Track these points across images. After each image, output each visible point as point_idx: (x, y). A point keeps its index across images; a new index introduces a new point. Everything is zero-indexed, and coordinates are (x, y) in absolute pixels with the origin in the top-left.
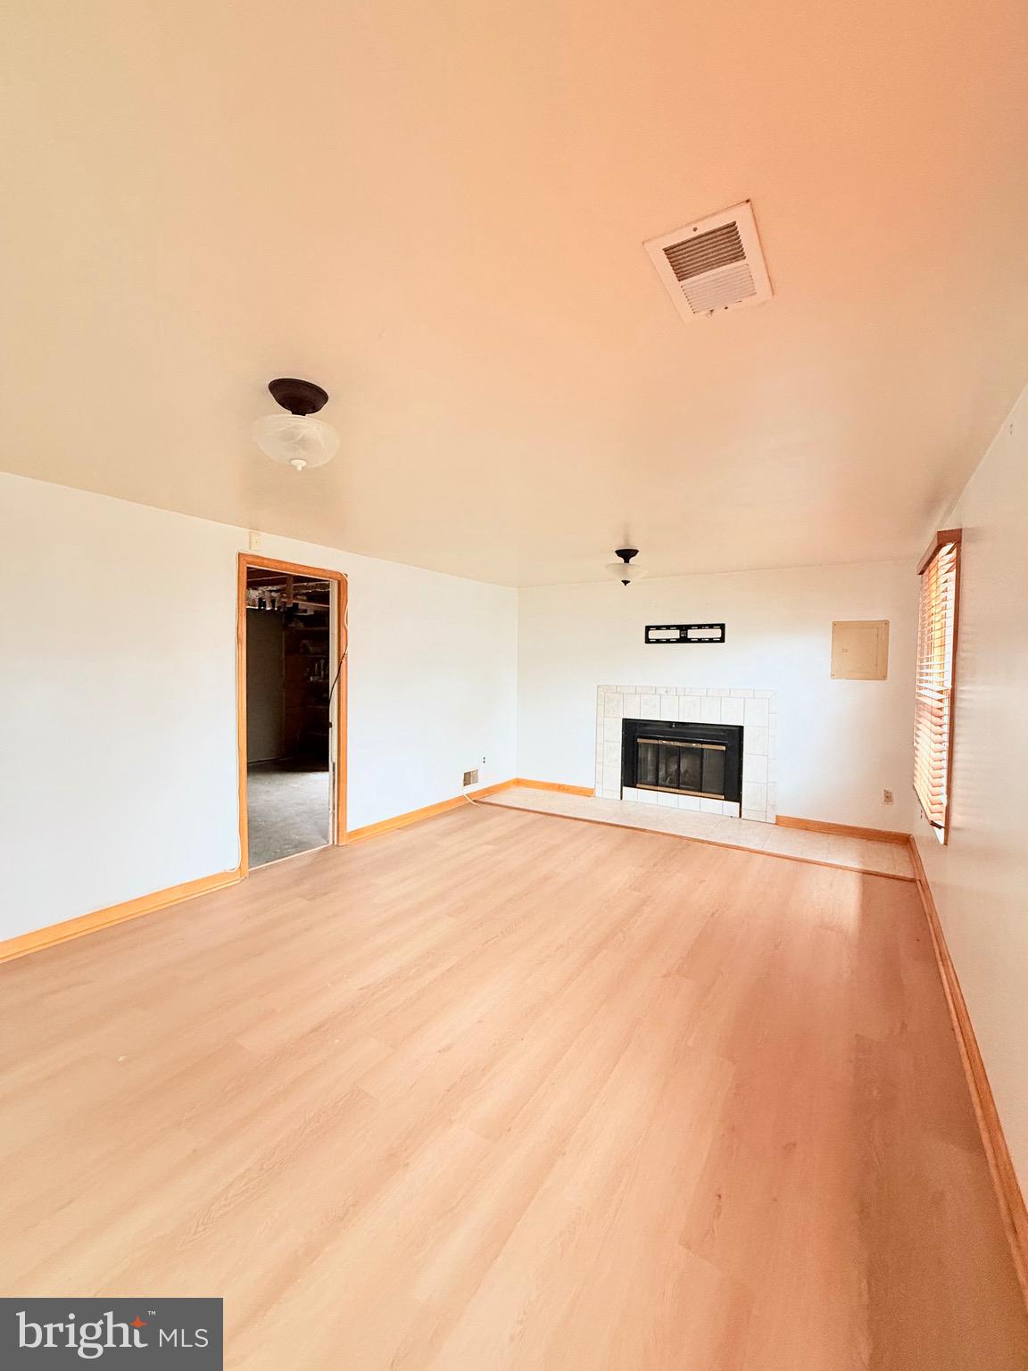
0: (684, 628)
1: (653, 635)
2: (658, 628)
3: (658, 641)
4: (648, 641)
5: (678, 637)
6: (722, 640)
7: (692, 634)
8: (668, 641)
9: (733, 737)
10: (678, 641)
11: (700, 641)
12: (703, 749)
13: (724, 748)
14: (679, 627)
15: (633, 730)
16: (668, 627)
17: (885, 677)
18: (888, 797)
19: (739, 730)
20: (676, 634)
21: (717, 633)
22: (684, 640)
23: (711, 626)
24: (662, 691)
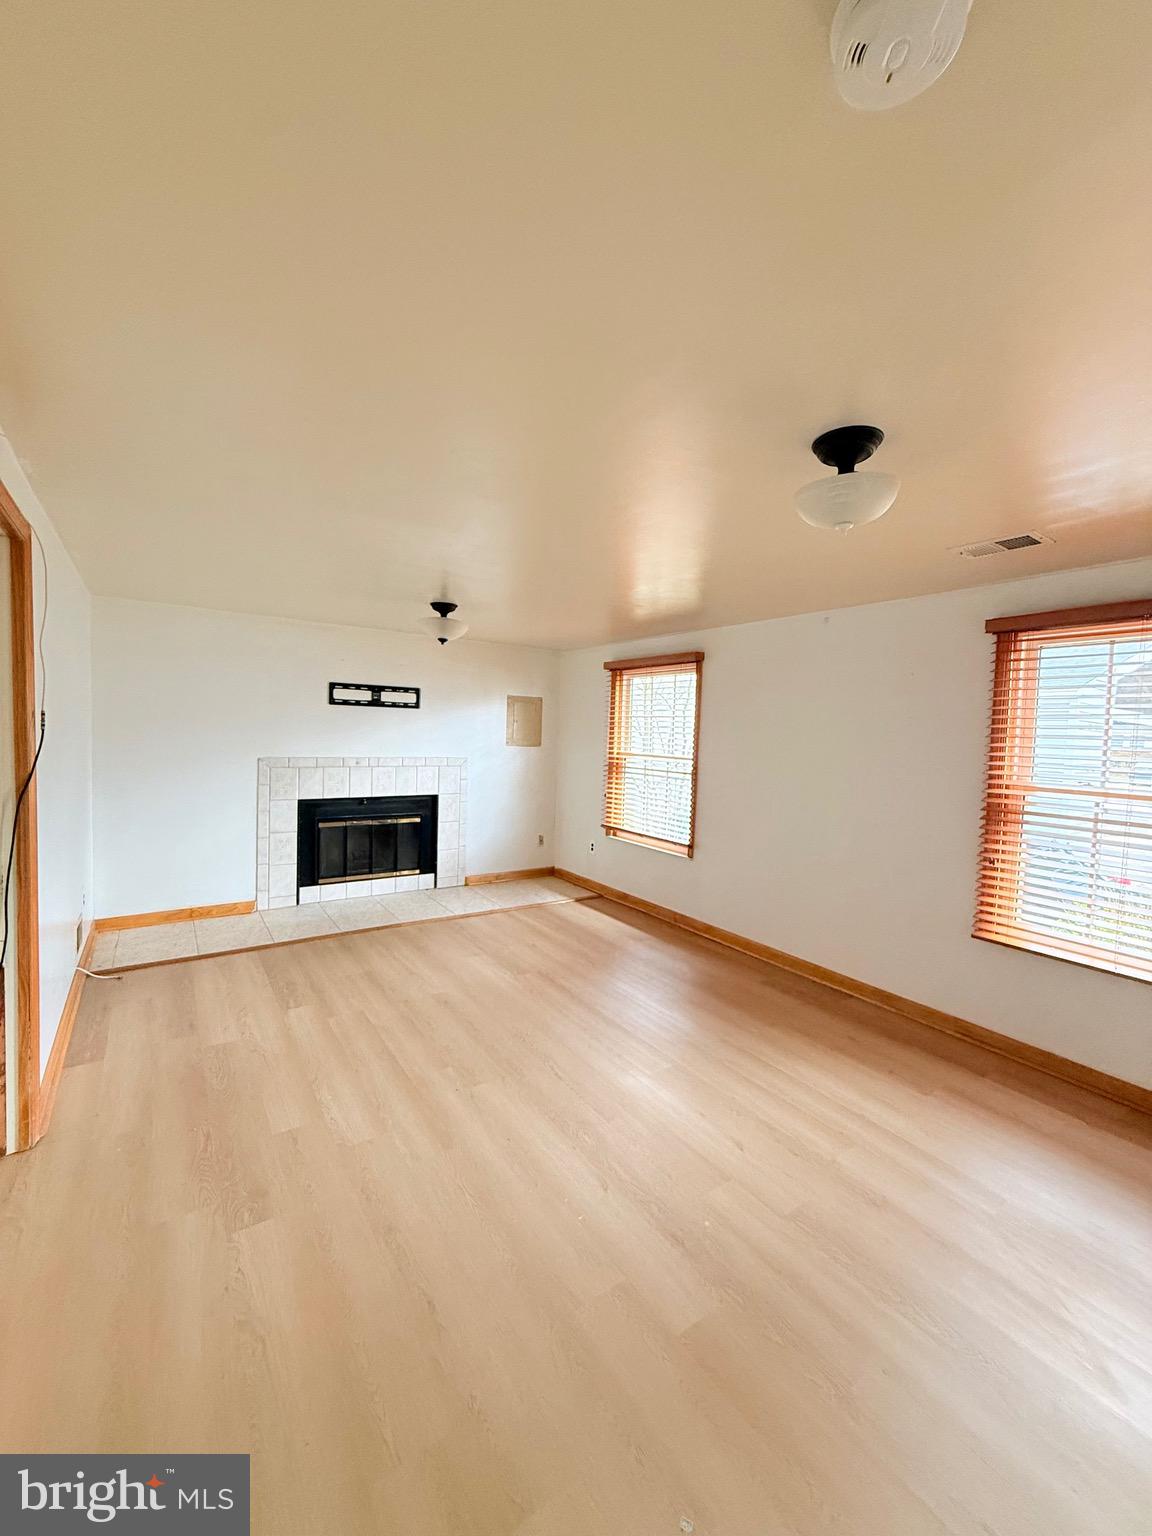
0: (377, 690)
1: (339, 694)
2: (346, 686)
3: (346, 703)
4: (332, 701)
5: (370, 699)
6: (417, 705)
7: (385, 697)
8: (358, 703)
9: (428, 806)
10: (370, 704)
11: (394, 705)
12: (397, 824)
13: (418, 820)
14: (370, 688)
15: (311, 813)
16: (358, 687)
17: (540, 744)
18: (541, 841)
19: (434, 799)
20: (367, 696)
21: (411, 698)
22: (376, 702)
23: (406, 690)
24: (352, 763)
